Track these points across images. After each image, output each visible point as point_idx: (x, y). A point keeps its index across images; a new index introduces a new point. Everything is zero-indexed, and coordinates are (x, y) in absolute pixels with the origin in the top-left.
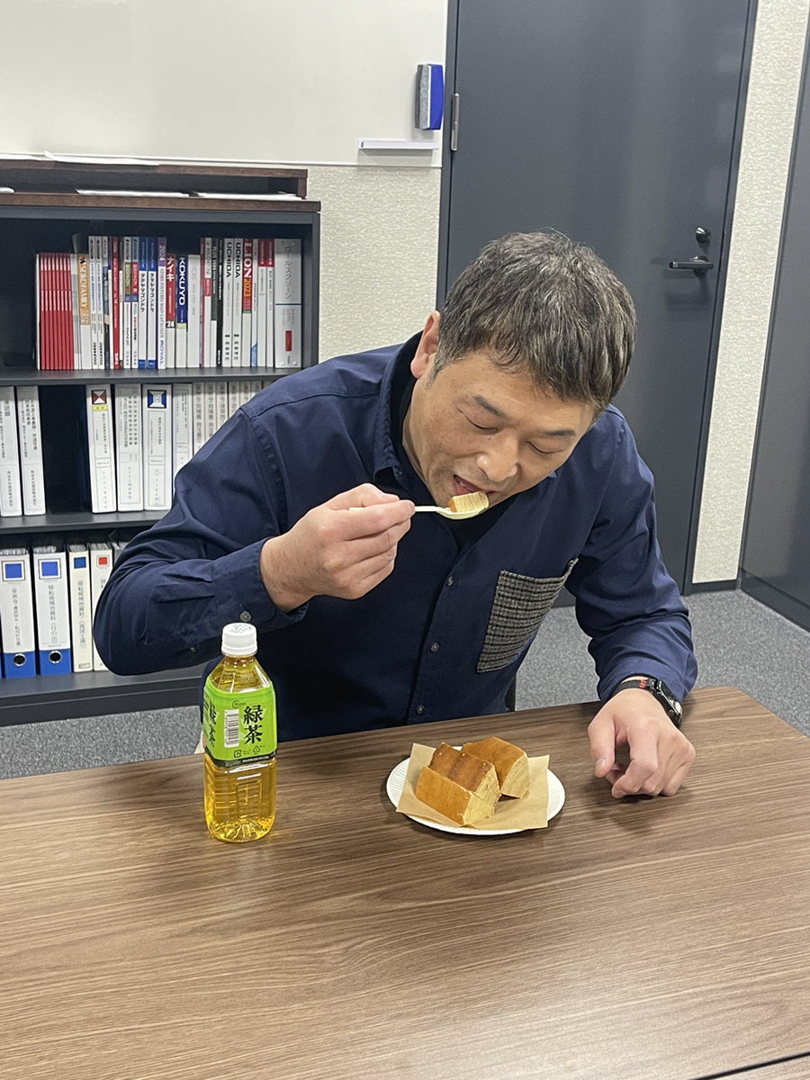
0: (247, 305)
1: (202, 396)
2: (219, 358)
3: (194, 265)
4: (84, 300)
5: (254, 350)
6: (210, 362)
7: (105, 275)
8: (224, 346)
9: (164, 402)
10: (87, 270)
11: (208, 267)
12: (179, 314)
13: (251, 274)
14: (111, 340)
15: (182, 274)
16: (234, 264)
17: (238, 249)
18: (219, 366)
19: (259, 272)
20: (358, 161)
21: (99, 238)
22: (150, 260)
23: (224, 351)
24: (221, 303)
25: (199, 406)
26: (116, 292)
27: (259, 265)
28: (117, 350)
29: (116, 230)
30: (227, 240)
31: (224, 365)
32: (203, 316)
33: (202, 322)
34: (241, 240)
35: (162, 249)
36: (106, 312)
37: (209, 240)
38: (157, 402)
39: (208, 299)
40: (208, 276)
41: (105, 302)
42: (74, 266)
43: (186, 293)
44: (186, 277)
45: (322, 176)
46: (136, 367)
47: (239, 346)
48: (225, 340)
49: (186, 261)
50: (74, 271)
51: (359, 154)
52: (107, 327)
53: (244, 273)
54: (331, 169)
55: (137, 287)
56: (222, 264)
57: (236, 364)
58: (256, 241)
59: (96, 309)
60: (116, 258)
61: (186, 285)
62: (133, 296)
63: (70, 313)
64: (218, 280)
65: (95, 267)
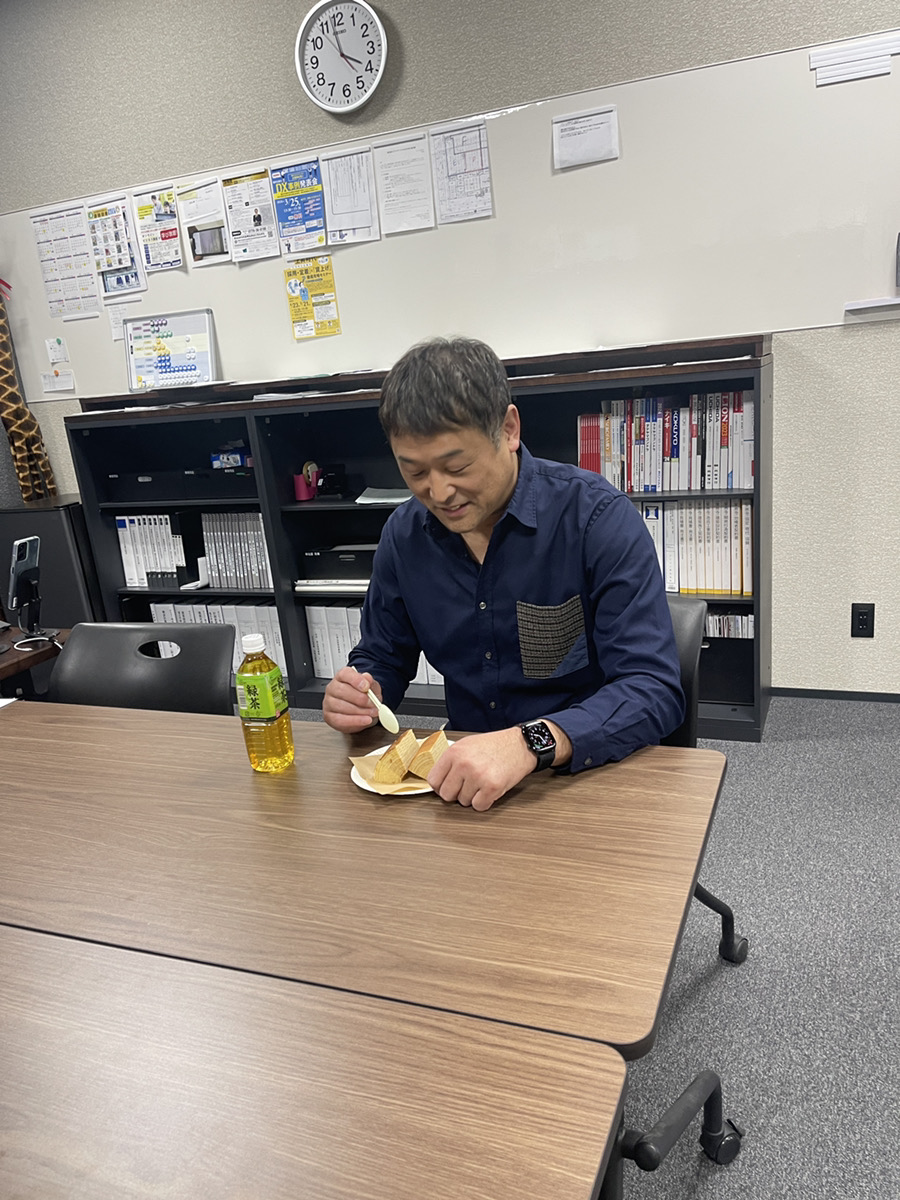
0: (724, 442)
1: (684, 510)
2: (703, 483)
3: (684, 416)
4: (608, 445)
5: (730, 475)
6: (696, 486)
7: (622, 427)
8: (707, 473)
9: (657, 515)
10: (610, 424)
11: (695, 416)
12: (672, 451)
13: (728, 419)
14: (626, 471)
15: (676, 422)
16: (714, 413)
17: (718, 401)
18: (703, 488)
19: (734, 417)
20: (845, 320)
21: (618, 402)
22: (651, 413)
23: (707, 477)
24: (704, 441)
25: (682, 517)
26: (630, 438)
27: (734, 411)
28: (629, 478)
29: (627, 394)
30: (709, 395)
31: (707, 488)
32: (691, 452)
33: (690, 457)
34: (720, 394)
35: (660, 405)
36: (622, 452)
37: (695, 396)
38: (652, 515)
39: (695, 440)
40: (695, 423)
41: (622, 446)
42: (602, 423)
43: (678, 436)
44: (678, 424)
45: (812, 338)
46: (642, 490)
47: (718, 473)
48: (707, 469)
49: (678, 413)
50: (602, 426)
51: (846, 315)
52: (623, 463)
53: (722, 418)
54: (820, 330)
55: (644, 434)
56: (705, 413)
57: (716, 487)
58: (731, 394)
59: (616, 451)
60: (629, 414)
61: (678, 430)
62: (641, 440)
63: (599, 454)
64: (702, 425)
65: (615, 422)
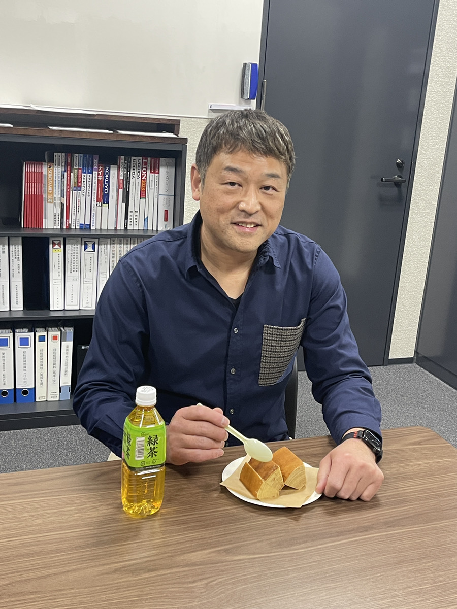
0: (143, 195)
1: (115, 245)
2: (126, 224)
3: (114, 171)
4: (50, 189)
5: (146, 220)
6: (121, 226)
7: (63, 175)
8: (129, 217)
9: (94, 248)
10: (53, 172)
11: (121, 172)
12: (104, 198)
13: (146, 177)
14: (65, 211)
15: (107, 176)
16: (136, 172)
17: (139, 163)
18: (126, 229)
19: (151, 177)
20: (208, 115)
21: (60, 154)
22: (89, 168)
23: (129, 220)
24: (128, 193)
25: (114, 251)
26: (68, 185)
27: (151, 172)
28: (68, 218)
29: (70, 150)
30: (133, 158)
31: (128, 228)
32: (117, 200)
33: (117, 204)
34: (141, 158)
35: (96, 162)
36: (62, 196)
37: (122, 157)
38: (90, 248)
39: (121, 191)
40: (121, 178)
41: (62, 191)
42: (45, 170)
43: (109, 187)
44: (109, 178)
45: (187, 124)
46: (79, 227)
47: (138, 217)
48: (130, 214)
49: (109, 169)
50: (45, 173)
51: (209, 112)
52: (62, 204)
53: (142, 177)
54: (193, 119)
55: (81, 182)
56: (130, 171)
57: (136, 228)
58: (149, 159)
59: (57, 194)
60: (69, 166)
61: (108, 182)
62: (78, 187)
63: (42, 196)
64: (127, 180)
65: (57, 171)
